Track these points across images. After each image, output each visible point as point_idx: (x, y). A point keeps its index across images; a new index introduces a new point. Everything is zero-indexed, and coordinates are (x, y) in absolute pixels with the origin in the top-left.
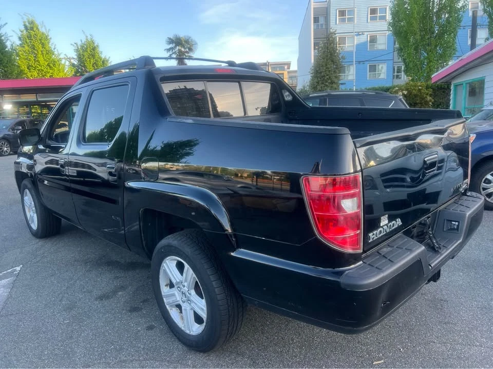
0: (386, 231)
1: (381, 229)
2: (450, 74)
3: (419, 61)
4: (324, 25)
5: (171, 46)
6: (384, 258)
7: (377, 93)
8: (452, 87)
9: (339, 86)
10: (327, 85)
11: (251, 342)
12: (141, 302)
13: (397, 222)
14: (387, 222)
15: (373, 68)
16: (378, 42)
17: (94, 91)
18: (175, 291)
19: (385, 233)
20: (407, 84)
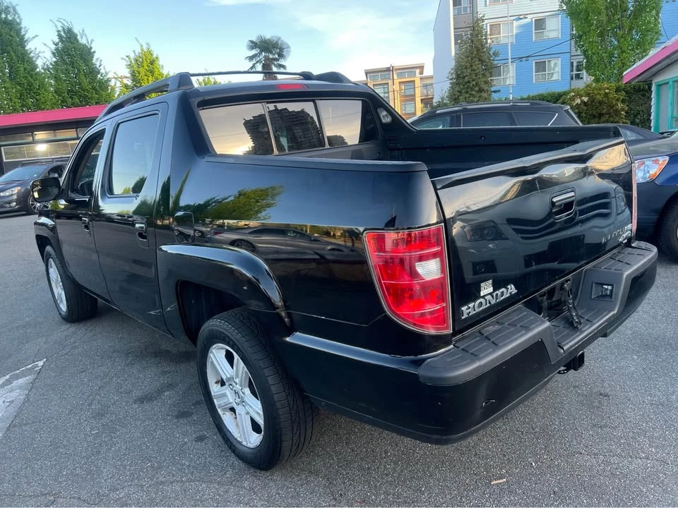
0: (490, 303)
1: (482, 300)
2: (649, 69)
3: (605, 53)
4: (468, 9)
5: (254, 52)
6: (487, 341)
7: (532, 104)
8: (654, 88)
9: (490, 95)
10: (473, 95)
11: (331, 456)
12: (193, 405)
13: (507, 289)
14: (491, 290)
15: (541, 66)
16: (548, 28)
17: (119, 124)
18: (226, 390)
19: (488, 305)
20: (588, 86)
